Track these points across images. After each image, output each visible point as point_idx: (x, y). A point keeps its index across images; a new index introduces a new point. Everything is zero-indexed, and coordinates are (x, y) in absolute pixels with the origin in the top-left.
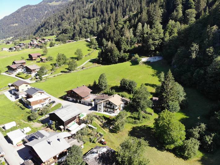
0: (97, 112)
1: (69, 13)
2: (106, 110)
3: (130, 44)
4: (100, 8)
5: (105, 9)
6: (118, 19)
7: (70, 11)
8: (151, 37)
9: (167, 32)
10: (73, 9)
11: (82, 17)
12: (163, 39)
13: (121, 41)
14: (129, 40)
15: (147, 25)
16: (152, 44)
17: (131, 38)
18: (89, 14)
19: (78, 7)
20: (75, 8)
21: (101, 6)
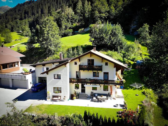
0: (48, 102)
1: (2, 18)
2: (79, 91)
3: (71, 22)
4: (31, 12)
5: (36, 12)
6: (51, 10)
7: (3, 17)
8: (97, 9)
9: (112, 6)
10: (6, 15)
11: (13, 18)
12: (108, 12)
13: (61, 17)
14: (70, 16)
15: (88, 2)
16: (99, 17)
17: (71, 15)
18: (21, 16)
19: (11, 15)
20: (8, 15)
21: (32, 10)
